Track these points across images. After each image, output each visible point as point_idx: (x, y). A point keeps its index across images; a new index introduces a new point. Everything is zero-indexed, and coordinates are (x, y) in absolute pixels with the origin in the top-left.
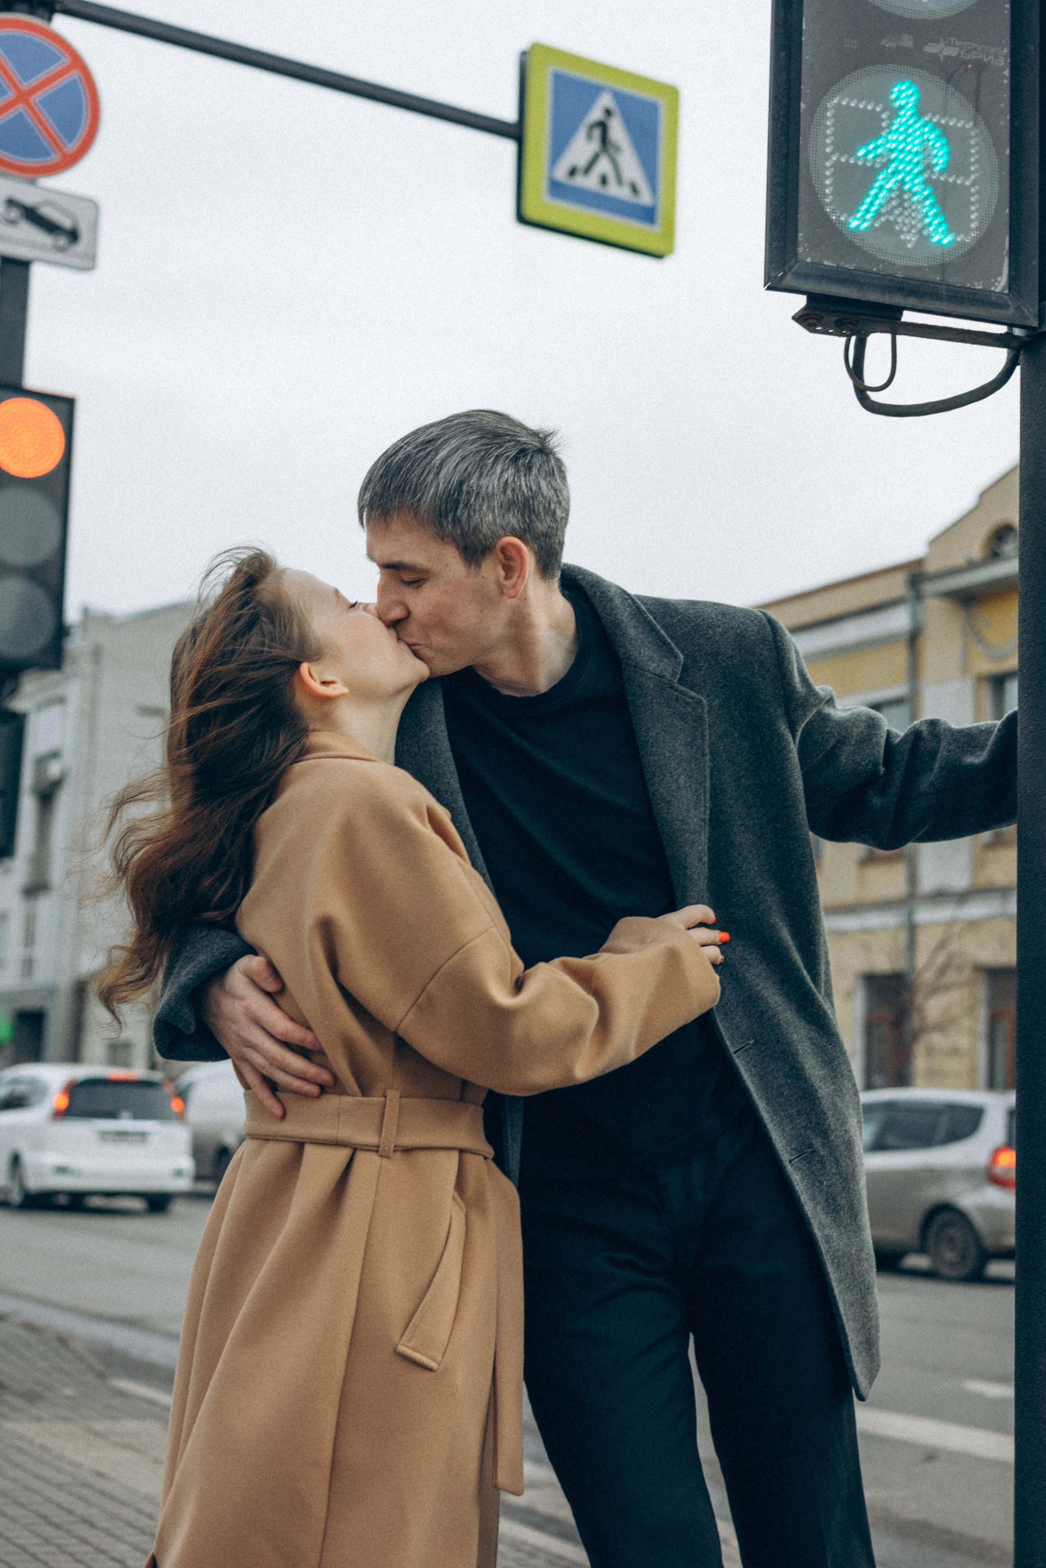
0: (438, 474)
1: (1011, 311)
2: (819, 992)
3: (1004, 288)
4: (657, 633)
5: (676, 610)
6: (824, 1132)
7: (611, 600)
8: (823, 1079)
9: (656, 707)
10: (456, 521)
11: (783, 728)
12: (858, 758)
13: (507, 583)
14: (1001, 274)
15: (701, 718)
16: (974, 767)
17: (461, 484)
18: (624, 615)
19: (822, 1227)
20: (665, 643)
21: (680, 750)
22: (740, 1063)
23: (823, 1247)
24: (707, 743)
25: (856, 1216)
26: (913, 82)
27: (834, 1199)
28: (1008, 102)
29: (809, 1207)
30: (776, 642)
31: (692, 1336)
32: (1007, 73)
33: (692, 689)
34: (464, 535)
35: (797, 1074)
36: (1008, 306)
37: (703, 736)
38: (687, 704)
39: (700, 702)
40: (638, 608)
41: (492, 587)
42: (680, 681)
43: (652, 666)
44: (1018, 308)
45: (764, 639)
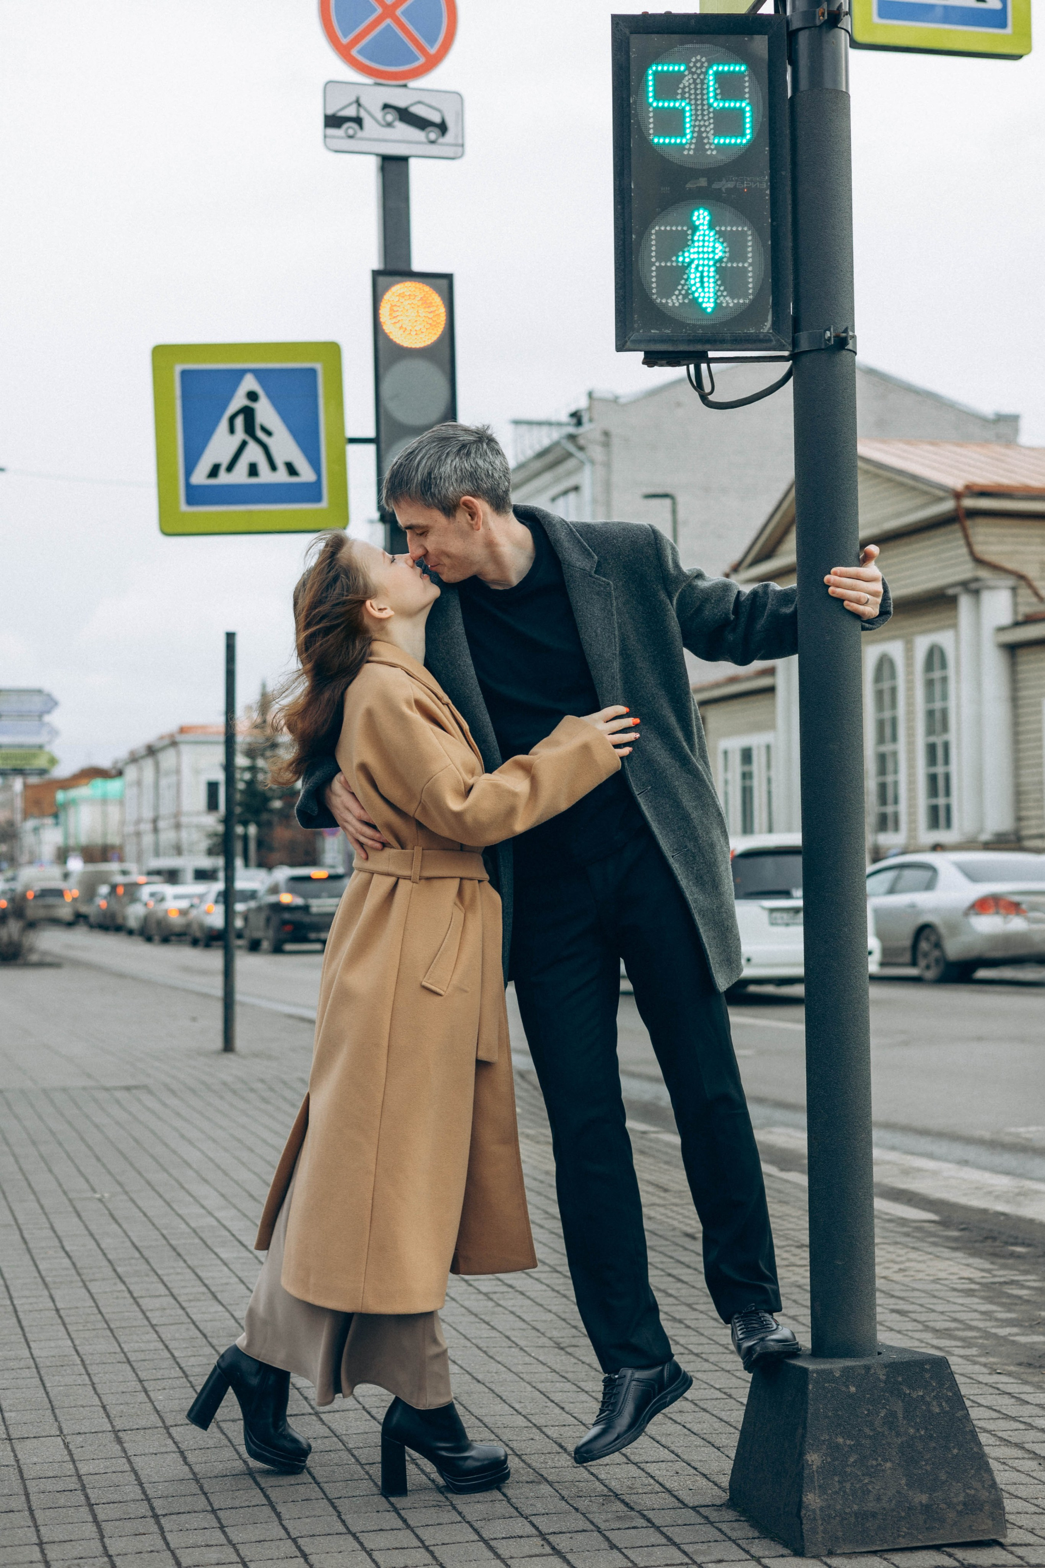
0: (417, 471)
1: (774, 343)
2: (694, 755)
3: (769, 329)
4: (582, 544)
5: (594, 530)
6: (695, 839)
7: (555, 525)
8: (696, 807)
9: (581, 588)
10: (433, 495)
11: (663, 596)
12: (716, 611)
13: (473, 522)
14: (766, 321)
15: (610, 593)
16: (786, 614)
17: (430, 474)
18: (562, 535)
19: (692, 893)
20: (586, 550)
21: (597, 612)
22: (641, 800)
23: (692, 905)
24: (614, 608)
25: (717, 887)
26: (705, 209)
27: (701, 877)
28: (769, 210)
29: (683, 882)
30: (656, 544)
31: (622, 960)
32: (768, 192)
33: (604, 577)
34: (440, 502)
35: (677, 805)
36: (771, 341)
37: (612, 604)
38: (601, 585)
39: (609, 584)
40: (571, 529)
41: (466, 527)
42: (595, 572)
43: (578, 564)
44: (778, 340)
45: (649, 543)
